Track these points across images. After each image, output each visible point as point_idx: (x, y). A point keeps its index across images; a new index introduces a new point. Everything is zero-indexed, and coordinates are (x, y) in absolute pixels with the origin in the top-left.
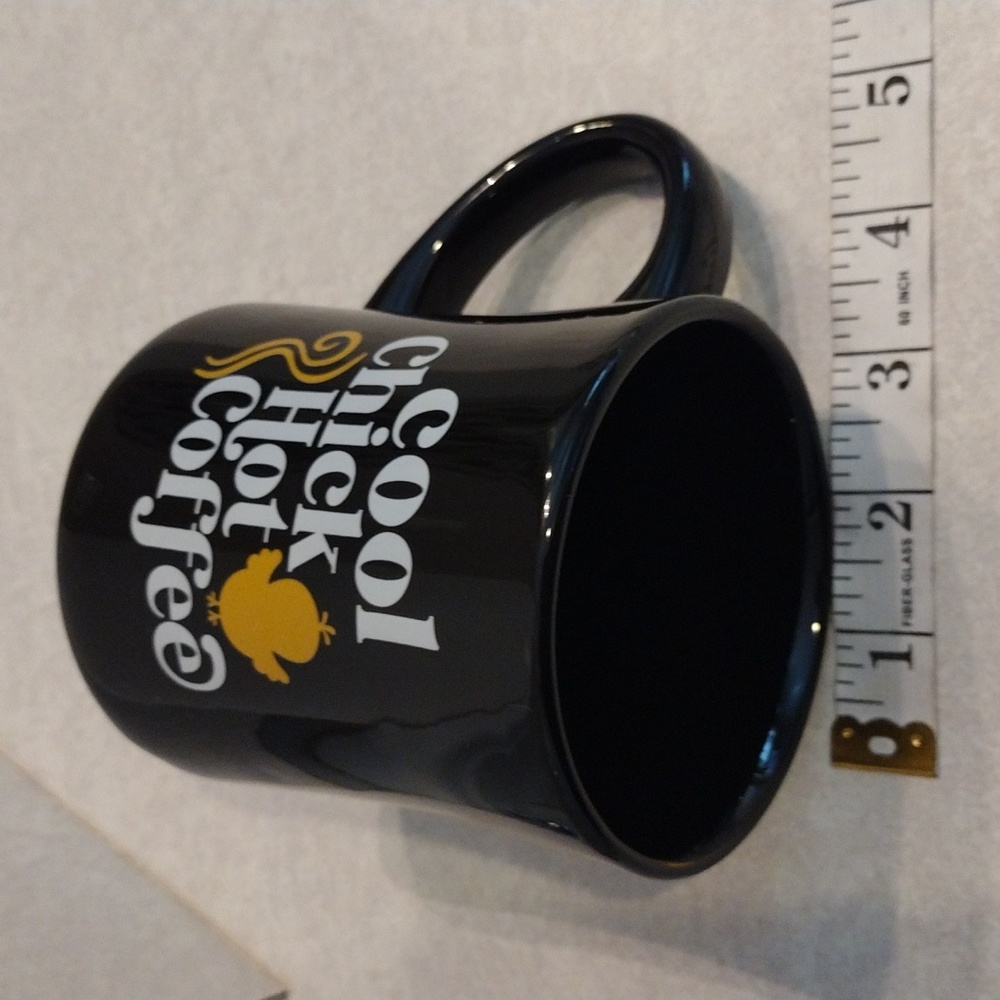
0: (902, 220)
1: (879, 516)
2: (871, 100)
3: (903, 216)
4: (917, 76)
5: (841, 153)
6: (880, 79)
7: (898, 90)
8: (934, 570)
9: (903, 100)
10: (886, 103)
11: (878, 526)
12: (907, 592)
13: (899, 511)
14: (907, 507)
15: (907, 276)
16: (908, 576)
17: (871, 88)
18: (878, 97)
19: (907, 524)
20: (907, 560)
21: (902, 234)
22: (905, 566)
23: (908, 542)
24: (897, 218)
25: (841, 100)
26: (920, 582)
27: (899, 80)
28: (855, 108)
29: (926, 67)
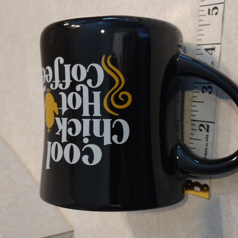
0: (213, 47)
1: (201, 128)
2: (209, 14)
3: (214, 46)
4: (220, 7)
5: (201, 28)
6: (211, 7)
7: (215, 11)
8: (213, 144)
9: (216, 14)
10: (212, 14)
11: (201, 130)
12: (206, 149)
13: (206, 127)
14: (208, 126)
15: (213, 63)
16: (207, 145)
17: (209, 10)
18: (211, 13)
19: (208, 131)
20: (207, 140)
21: (213, 51)
22: (207, 142)
23: (207, 135)
24: (212, 47)
25: (201, 13)
26: (209, 147)
27: (216, 8)
28: (205, 15)
29: (223, 4)
